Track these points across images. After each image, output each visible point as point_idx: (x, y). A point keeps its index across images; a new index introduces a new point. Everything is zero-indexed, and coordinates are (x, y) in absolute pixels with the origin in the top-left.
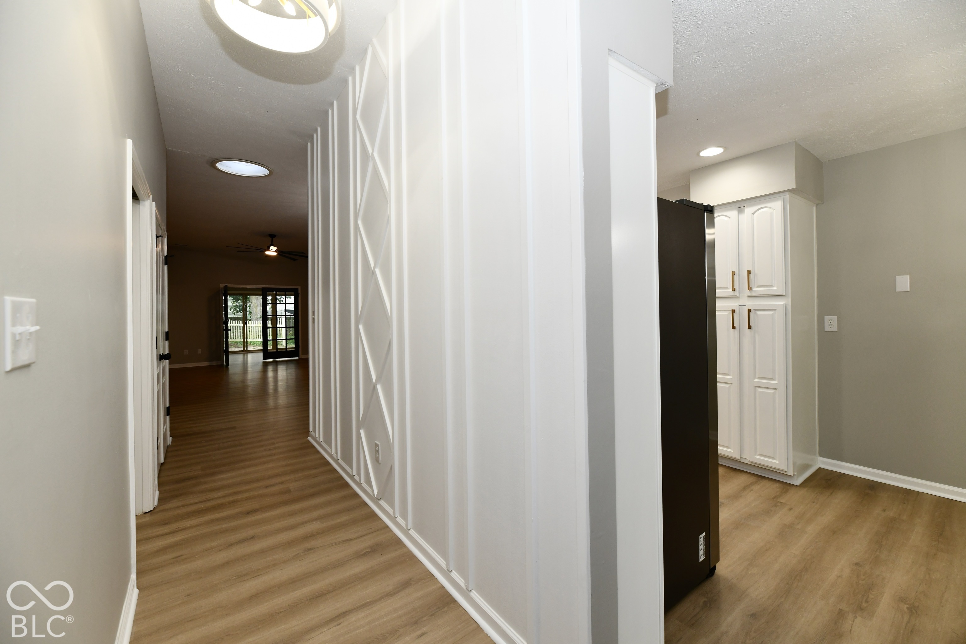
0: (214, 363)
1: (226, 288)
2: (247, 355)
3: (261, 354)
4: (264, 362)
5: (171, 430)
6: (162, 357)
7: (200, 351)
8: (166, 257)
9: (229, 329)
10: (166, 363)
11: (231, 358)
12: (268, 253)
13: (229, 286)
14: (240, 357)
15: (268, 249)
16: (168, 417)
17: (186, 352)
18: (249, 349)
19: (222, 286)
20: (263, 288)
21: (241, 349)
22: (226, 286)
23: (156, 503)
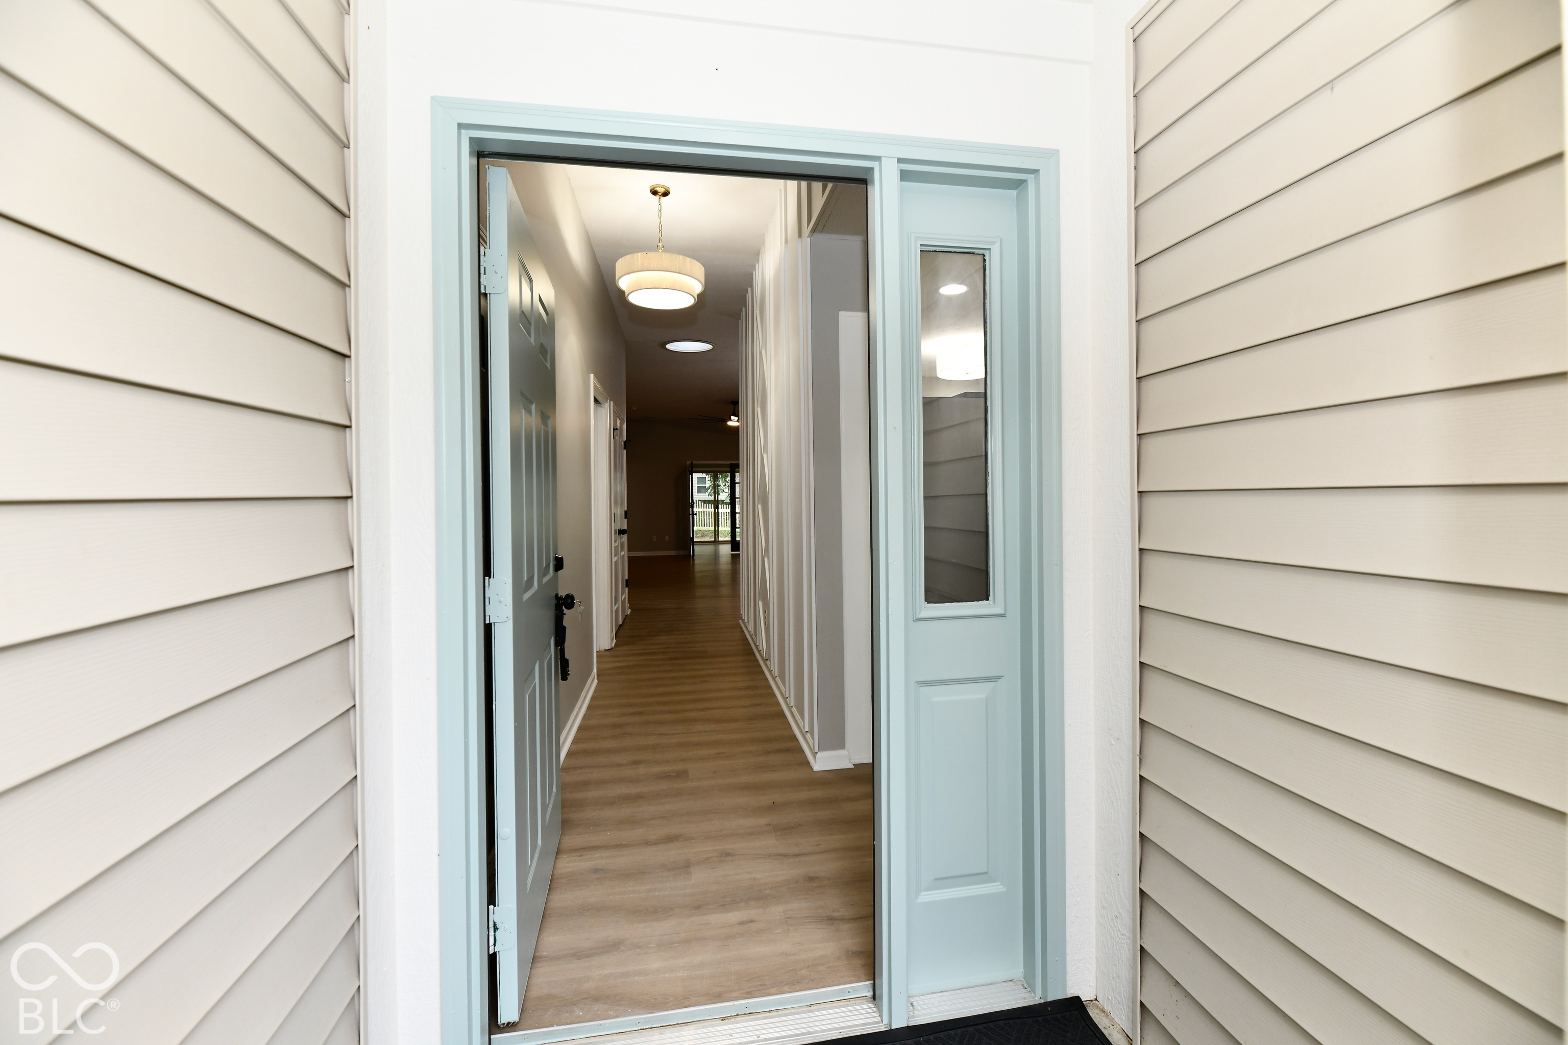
0: (681, 553)
1: (692, 465)
2: (718, 547)
3: (729, 546)
4: (732, 554)
5: (629, 598)
6: (621, 532)
7: (667, 538)
8: (625, 442)
9: (695, 513)
10: (625, 538)
11: (696, 548)
12: (730, 423)
13: (695, 462)
14: (709, 549)
15: (730, 420)
16: (627, 589)
17: (655, 539)
18: (720, 539)
19: (689, 463)
20: (731, 464)
21: (713, 540)
22: (692, 462)
23: (613, 646)
